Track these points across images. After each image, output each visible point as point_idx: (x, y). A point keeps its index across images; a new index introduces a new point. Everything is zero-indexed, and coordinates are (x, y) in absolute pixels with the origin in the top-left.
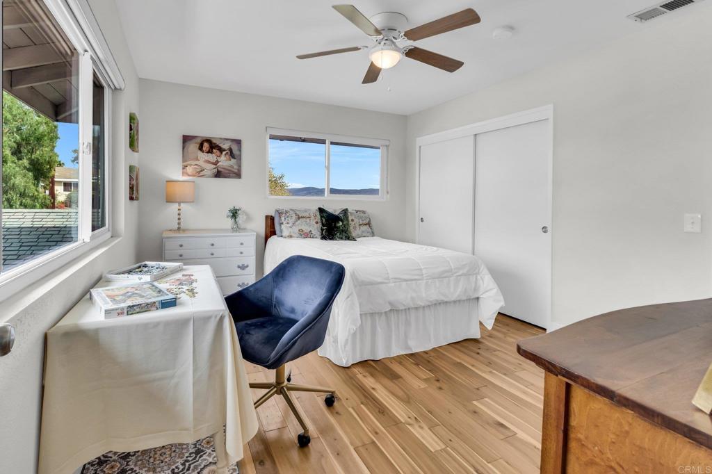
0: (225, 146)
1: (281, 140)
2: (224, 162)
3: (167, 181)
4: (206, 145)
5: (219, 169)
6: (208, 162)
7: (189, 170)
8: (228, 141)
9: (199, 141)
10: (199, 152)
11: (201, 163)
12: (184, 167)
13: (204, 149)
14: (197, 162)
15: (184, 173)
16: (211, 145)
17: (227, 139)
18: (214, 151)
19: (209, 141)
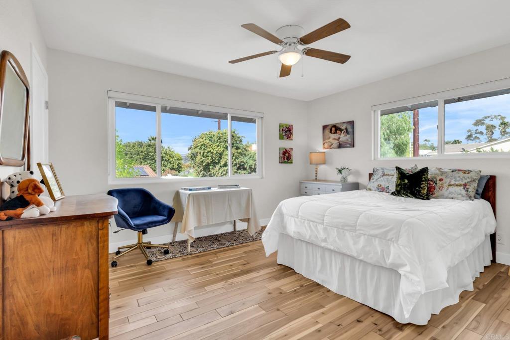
0: (343, 127)
1: (432, 107)
2: (343, 137)
3: (310, 153)
4: (333, 129)
5: (341, 143)
6: (335, 139)
7: (326, 145)
8: (345, 124)
9: (330, 127)
10: (330, 134)
11: (331, 140)
12: (324, 144)
13: (333, 131)
14: (329, 140)
15: (324, 148)
16: (335, 129)
17: (344, 123)
18: (338, 131)
19: (334, 126)
